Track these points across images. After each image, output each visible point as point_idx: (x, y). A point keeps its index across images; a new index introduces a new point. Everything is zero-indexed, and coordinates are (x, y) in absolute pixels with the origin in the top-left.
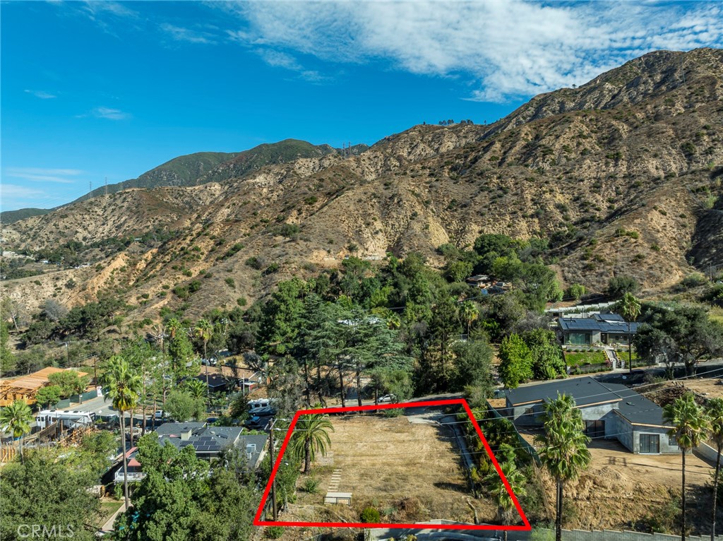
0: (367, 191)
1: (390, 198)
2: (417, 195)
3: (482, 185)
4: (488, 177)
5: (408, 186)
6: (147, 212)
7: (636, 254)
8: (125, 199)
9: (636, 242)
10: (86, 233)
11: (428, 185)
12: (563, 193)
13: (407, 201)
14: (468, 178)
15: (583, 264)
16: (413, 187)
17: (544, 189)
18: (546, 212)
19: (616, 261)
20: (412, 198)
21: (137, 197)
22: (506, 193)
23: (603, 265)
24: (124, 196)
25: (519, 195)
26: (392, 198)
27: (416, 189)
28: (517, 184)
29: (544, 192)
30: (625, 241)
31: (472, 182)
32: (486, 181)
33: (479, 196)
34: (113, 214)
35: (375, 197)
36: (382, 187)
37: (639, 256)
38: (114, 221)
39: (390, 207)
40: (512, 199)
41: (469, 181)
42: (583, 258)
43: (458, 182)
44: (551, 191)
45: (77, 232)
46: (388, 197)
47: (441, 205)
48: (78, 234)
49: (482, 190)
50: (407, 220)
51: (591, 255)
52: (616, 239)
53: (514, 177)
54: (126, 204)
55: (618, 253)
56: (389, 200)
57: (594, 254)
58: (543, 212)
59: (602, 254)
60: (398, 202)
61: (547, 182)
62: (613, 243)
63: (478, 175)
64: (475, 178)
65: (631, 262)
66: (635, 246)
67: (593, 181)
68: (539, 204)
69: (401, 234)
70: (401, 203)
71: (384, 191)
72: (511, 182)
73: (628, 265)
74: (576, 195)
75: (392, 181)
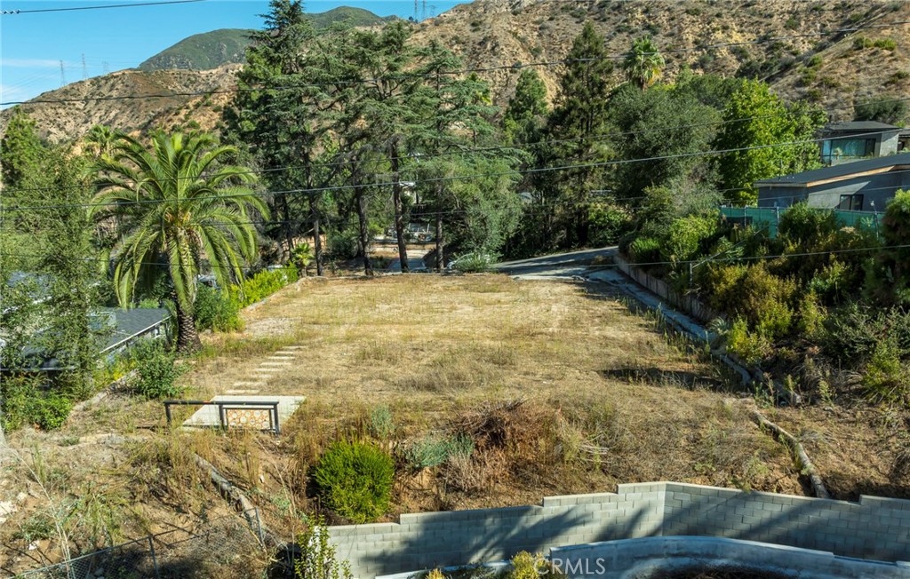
0: (444, 33)
1: (480, 44)
2: (523, 40)
3: (619, 23)
4: (628, 12)
5: (508, 26)
6: (144, 104)
7: (892, 73)
8: (113, 85)
9: (892, 55)
10: (62, 135)
11: (538, 26)
12: (742, 32)
13: (506, 46)
14: (599, 15)
15: (799, 93)
16: (515, 28)
17: (714, 25)
18: (715, 59)
19: (858, 85)
20: (513, 41)
21: (130, 83)
22: (655, 33)
23: (835, 92)
24: (112, 81)
25: (677, 35)
26: (483, 43)
27: (520, 31)
28: (673, 19)
29: (714, 30)
30: (874, 54)
31: (605, 20)
32: (625, 18)
33: (615, 40)
34: (98, 107)
35: (457, 43)
36: (468, 28)
37: (899, 76)
38: (100, 117)
39: (481, 56)
40: (665, 41)
41: (599, 18)
42: (800, 83)
43: (582, 21)
44: (725, 28)
45: (49, 133)
46: (478, 41)
47: (556, 56)
48: (51, 135)
49: (619, 31)
50: (506, 75)
51: (815, 79)
52: (857, 52)
53: (669, 10)
54: (115, 94)
55: (861, 74)
56: (478, 47)
57: (819, 77)
58: (711, 59)
59: (833, 76)
60: (493, 49)
61: (718, 15)
62: (852, 58)
63: (614, 9)
64: (609, 13)
65: (885, 85)
66: (890, 61)
67: (787, 17)
68: (706, 48)
69: (497, 94)
70: (497, 49)
71: (471, 34)
72: (663, 17)
73: (879, 90)
74: (762, 33)
75: (482, 19)
